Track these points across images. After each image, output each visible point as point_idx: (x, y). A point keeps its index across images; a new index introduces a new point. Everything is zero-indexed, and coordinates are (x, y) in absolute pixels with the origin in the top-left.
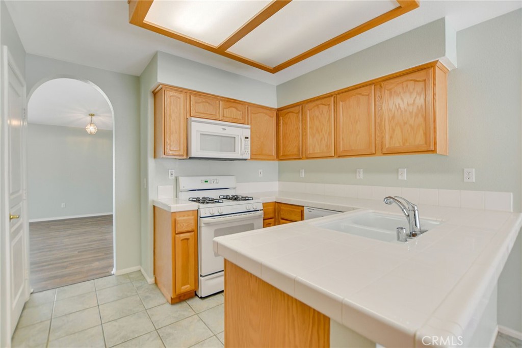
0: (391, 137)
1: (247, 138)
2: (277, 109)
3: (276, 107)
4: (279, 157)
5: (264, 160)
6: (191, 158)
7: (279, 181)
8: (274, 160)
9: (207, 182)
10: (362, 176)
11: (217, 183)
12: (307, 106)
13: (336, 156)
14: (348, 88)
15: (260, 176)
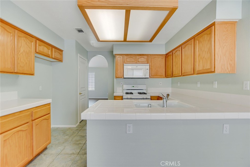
0: (199, 65)
1: (148, 69)
2: (166, 54)
3: (165, 53)
4: (166, 76)
5: (159, 78)
6: (124, 78)
7: (172, 87)
8: (164, 78)
9: (134, 87)
10: (199, 85)
11: (138, 87)
12: (174, 52)
13: (182, 76)
14: (185, 41)
15: (160, 85)
